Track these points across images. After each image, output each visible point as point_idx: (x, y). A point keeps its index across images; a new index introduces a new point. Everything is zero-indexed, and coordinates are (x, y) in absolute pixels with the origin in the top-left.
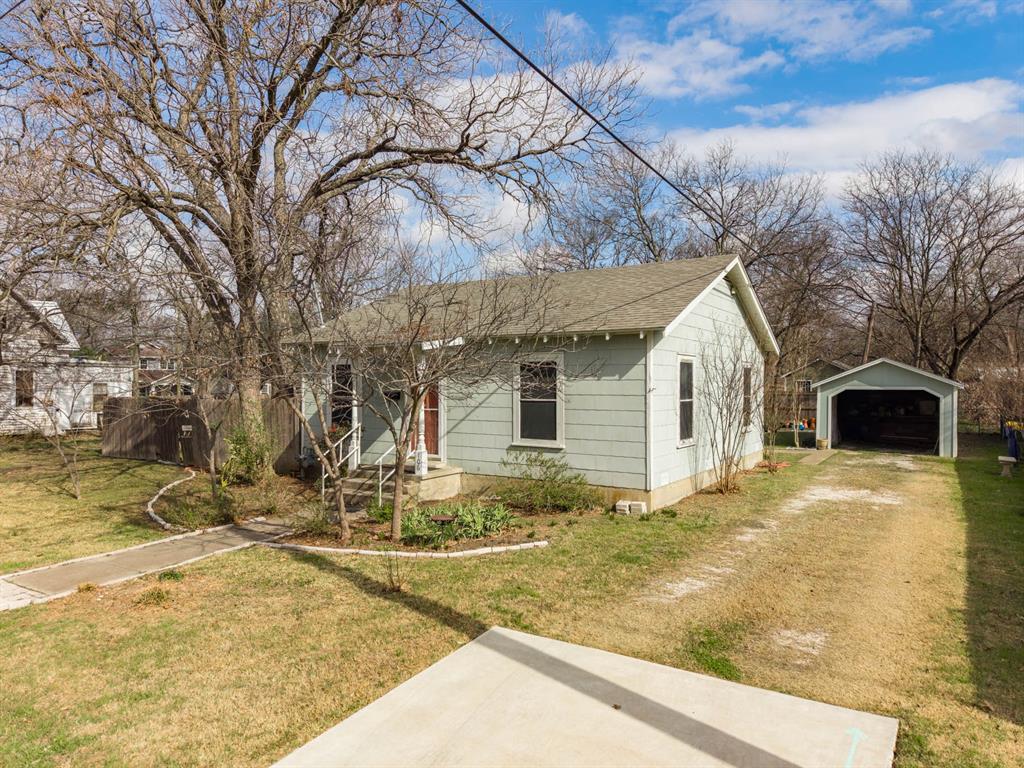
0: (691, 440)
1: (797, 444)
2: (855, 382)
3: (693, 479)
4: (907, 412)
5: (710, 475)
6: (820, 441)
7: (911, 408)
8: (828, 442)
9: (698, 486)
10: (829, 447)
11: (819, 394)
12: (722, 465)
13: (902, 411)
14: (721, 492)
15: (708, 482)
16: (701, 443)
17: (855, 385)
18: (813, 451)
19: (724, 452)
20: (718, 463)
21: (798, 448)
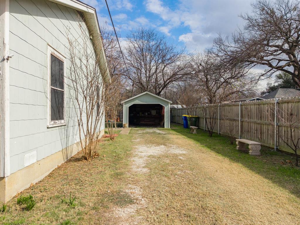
0: (62, 121)
1: (116, 126)
2: (137, 101)
3: (64, 151)
4: (148, 114)
5: (77, 146)
6: (124, 125)
7: (149, 113)
8: (127, 125)
9: (69, 156)
10: (128, 127)
11: (124, 106)
12: (86, 139)
13: (147, 114)
14: (86, 159)
15: (75, 151)
16: (71, 124)
17: (137, 102)
18: (122, 129)
19: (88, 130)
20: (83, 137)
21: (116, 128)
